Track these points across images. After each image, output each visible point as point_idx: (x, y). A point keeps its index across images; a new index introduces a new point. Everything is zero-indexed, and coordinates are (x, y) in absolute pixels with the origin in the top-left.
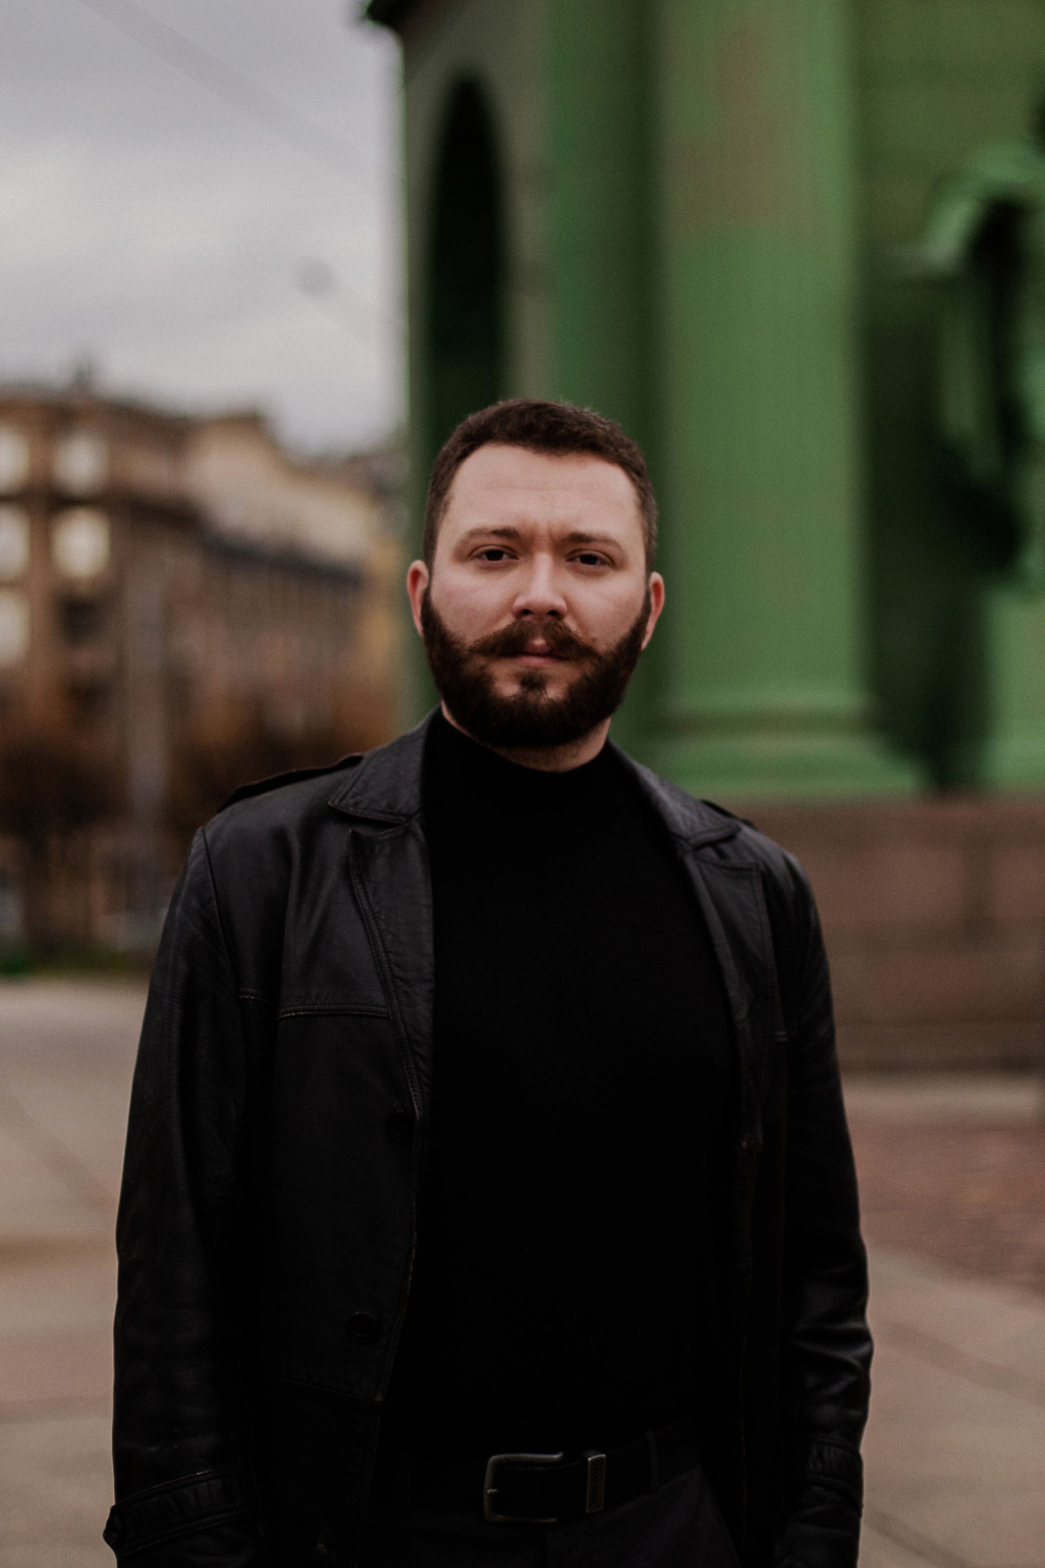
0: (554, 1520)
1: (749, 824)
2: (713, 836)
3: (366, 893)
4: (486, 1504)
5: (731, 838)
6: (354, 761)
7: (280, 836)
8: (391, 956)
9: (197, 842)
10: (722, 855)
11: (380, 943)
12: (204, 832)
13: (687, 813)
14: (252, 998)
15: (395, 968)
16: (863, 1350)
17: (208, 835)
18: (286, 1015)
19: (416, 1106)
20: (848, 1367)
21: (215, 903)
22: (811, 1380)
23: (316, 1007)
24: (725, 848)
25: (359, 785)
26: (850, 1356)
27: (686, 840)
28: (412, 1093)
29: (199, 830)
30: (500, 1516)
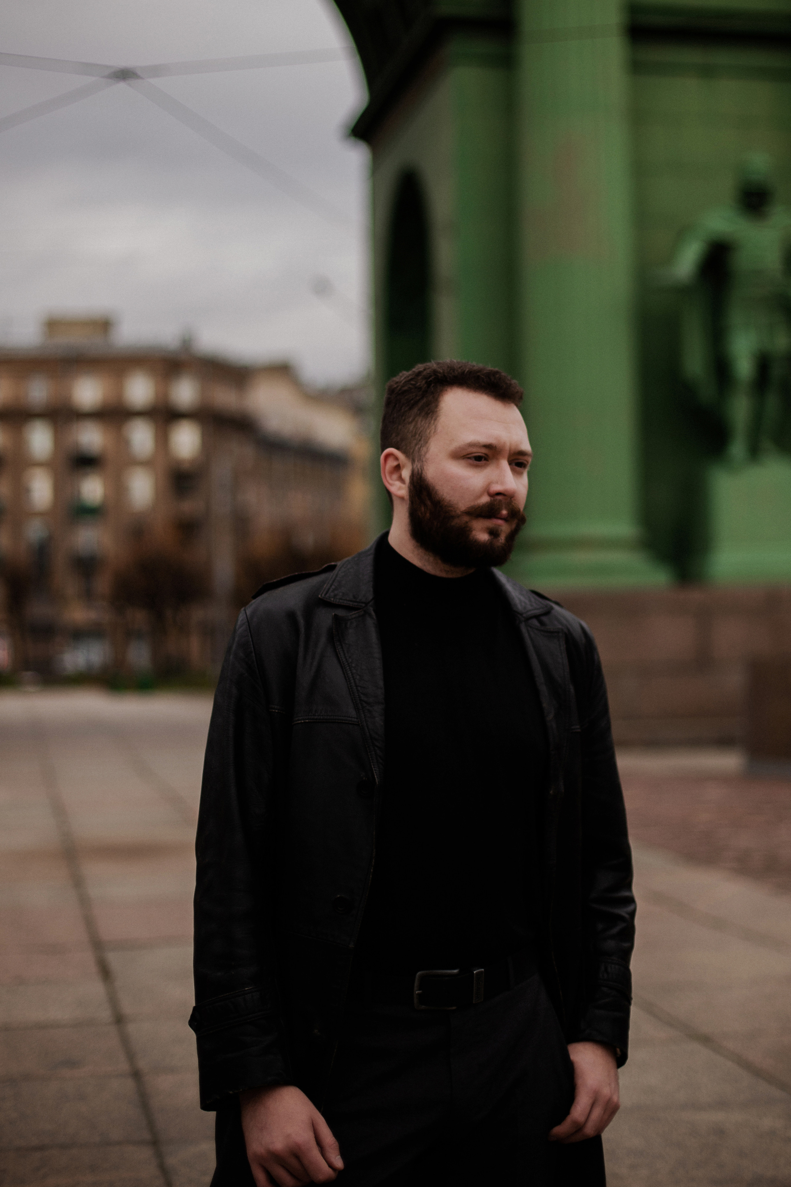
0: (454, 1008)
1: (557, 603)
2: (537, 611)
3: (343, 651)
4: (416, 1001)
5: (548, 612)
6: (333, 568)
7: (291, 616)
8: (359, 688)
9: (242, 618)
10: (542, 623)
11: (352, 681)
12: (245, 611)
13: (522, 598)
14: (277, 711)
15: (362, 695)
16: (630, 908)
17: (248, 612)
18: (298, 722)
19: (376, 776)
20: (621, 918)
21: (253, 654)
22: (600, 926)
23: (316, 717)
24: (545, 619)
25: (336, 582)
26: (623, 912)
27: (522, 614)
28: (374, 769)
29: (243, 610)
30: (423, 1006)
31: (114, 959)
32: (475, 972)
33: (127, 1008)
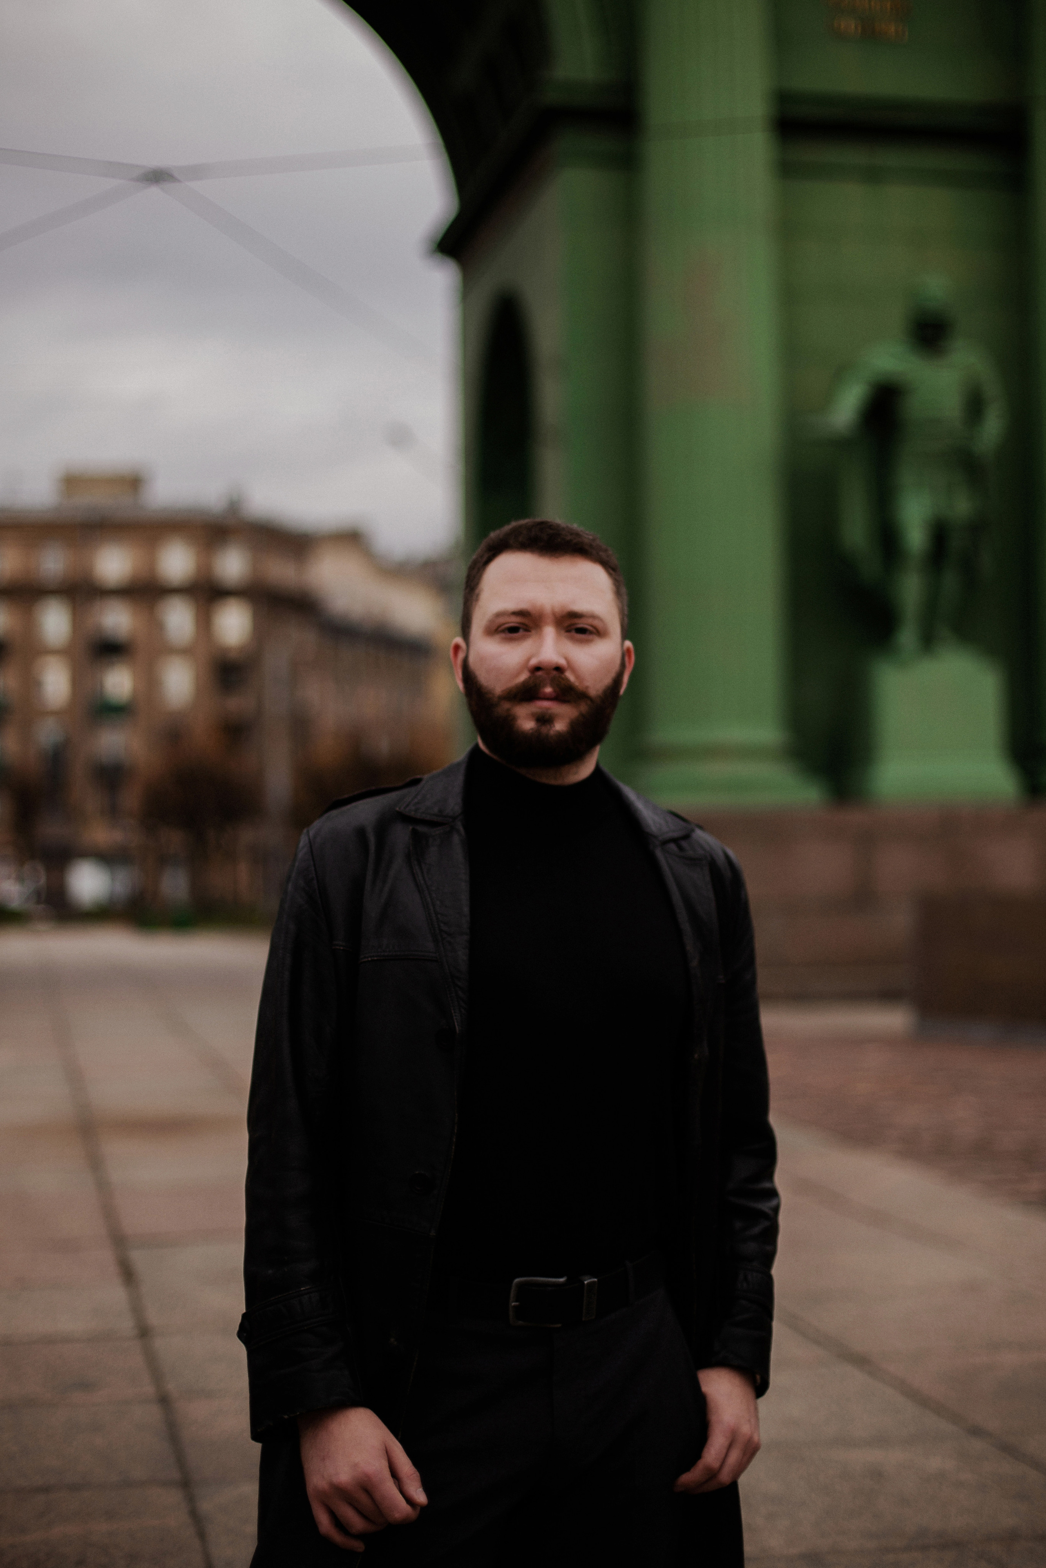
0: (559, 1325)
1: (701, 827)
2: (675, 835)
3: (422, 873)
4: (511, 1313)
5: (687, 837)
6: (416, 782)
7: (361, 832)
8: (439, 916)
9: (303, 840)
10: (681, 848)
11: (431, 908)
12: (308, 831)
13: (657, 819)
14: (342, 948)
15: (442, 925)
16: (773, 1203)
17: (311, 833)
18: (365, 960)
19: (456, 1023)
20: (763, 1215)
21: (315, 882)
23: (386, 954)
24: (684, 844)
25: (419, 797)
26: (764, 1207)
27: (655, 837)
28: (454, 1014)
29: (305, 831)
30: (520, 1322)
31: (139, 1258)
32: (586, 1282)
33: (154, 1318)
